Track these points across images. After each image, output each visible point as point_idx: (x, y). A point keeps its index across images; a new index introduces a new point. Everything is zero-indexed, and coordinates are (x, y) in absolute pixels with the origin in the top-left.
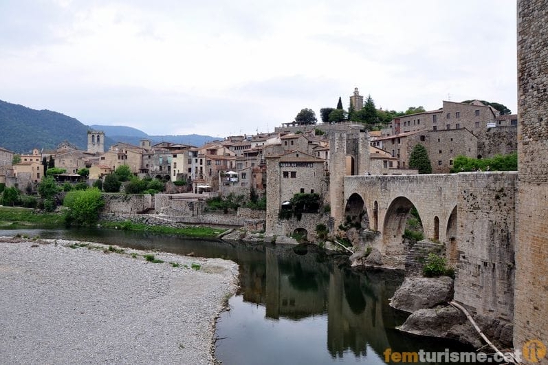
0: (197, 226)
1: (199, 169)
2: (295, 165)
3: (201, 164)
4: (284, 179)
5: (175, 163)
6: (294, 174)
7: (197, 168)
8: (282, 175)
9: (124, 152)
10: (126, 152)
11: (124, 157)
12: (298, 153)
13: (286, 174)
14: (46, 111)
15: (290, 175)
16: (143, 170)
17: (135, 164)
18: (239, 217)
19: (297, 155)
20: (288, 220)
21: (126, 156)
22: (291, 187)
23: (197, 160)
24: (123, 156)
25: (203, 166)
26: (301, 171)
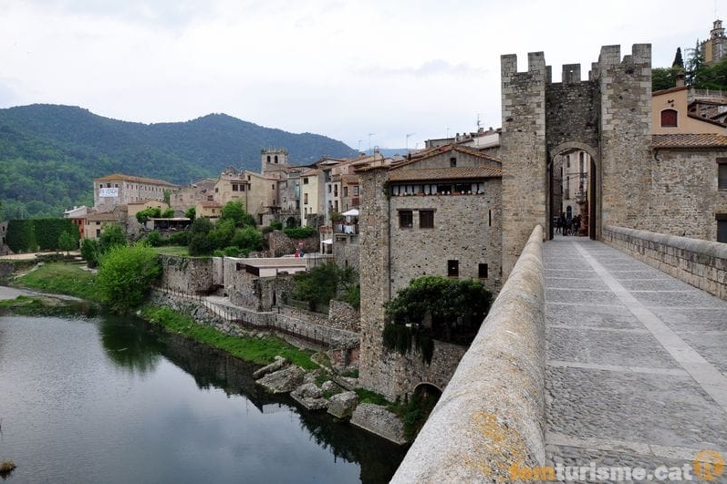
0: (260, 335)
1: (333, 204)
2: (434, 190)
3: (336, 195)
4: (401, 232)
5: (306, 194)
6: (427, 218)
7: (330, 202)
8: (395, 221)
9: (246, 179)
10: (249, 177)
11: (246, 187)
12: (455, 154)
13: (405, 217)
14: (307, 134)
15: (416, 219)
16: (274, 209)
17: (263, 198)
18: (331, 323)
19: (453, 161)
20: (403, 354)
21: (250, 185)
22: (420, 255)
23: (330, 186)
24: (242, 186)
25: (338, 198)
26: (449, 208)
